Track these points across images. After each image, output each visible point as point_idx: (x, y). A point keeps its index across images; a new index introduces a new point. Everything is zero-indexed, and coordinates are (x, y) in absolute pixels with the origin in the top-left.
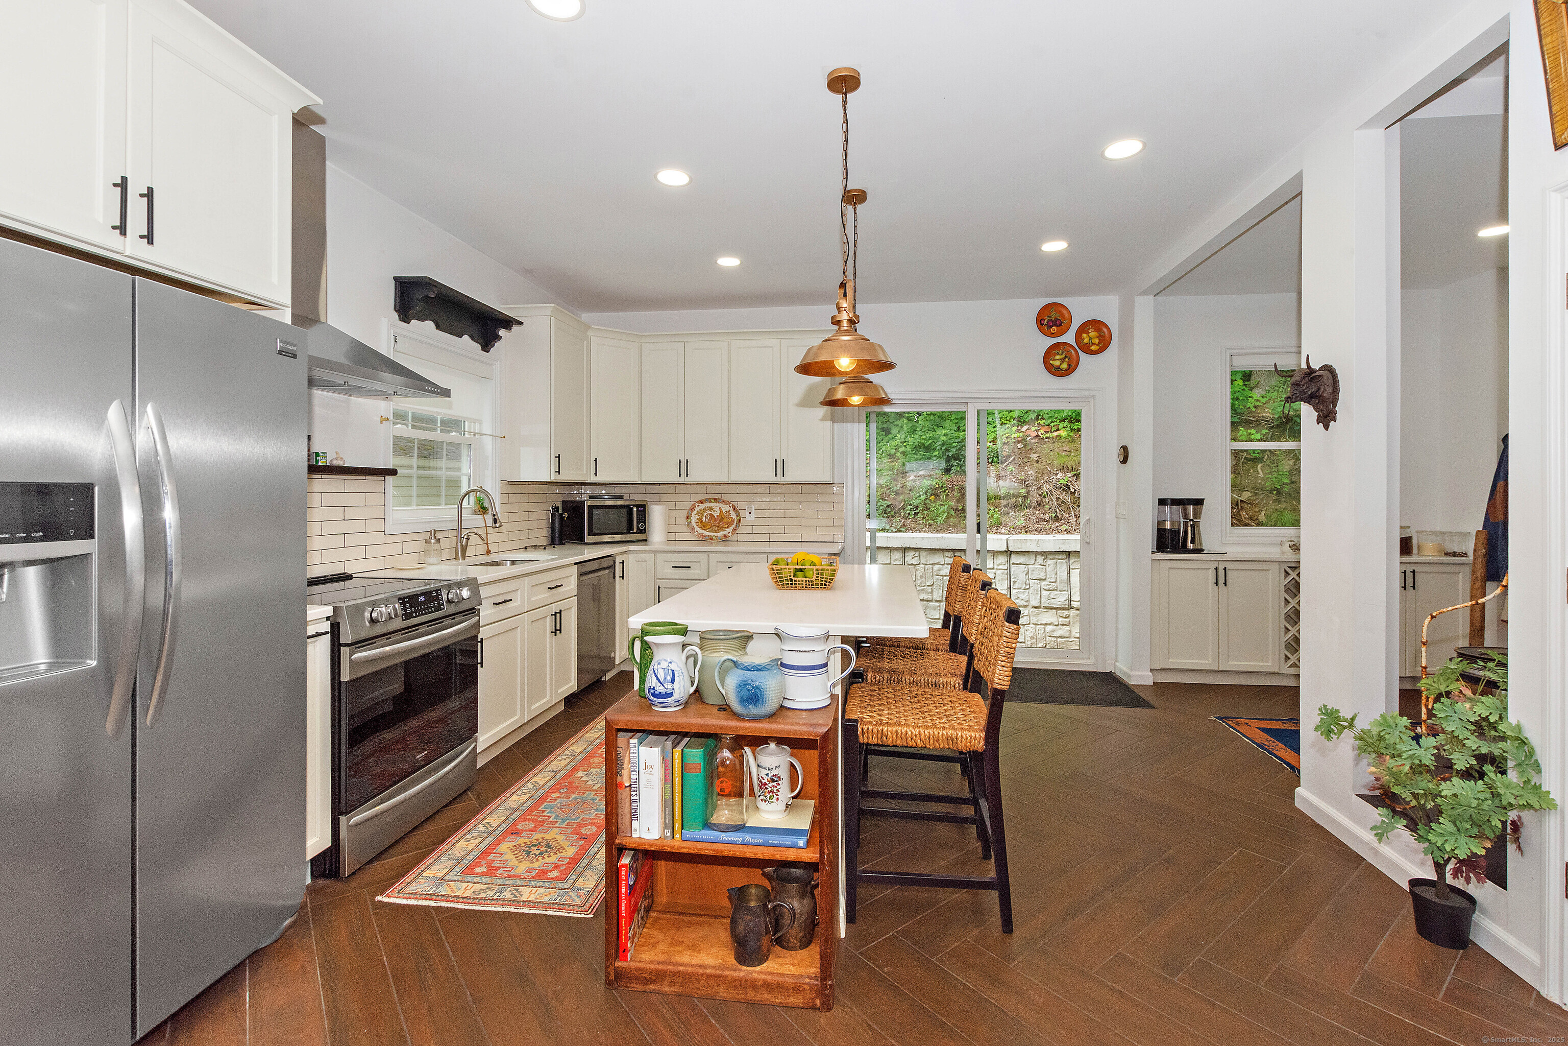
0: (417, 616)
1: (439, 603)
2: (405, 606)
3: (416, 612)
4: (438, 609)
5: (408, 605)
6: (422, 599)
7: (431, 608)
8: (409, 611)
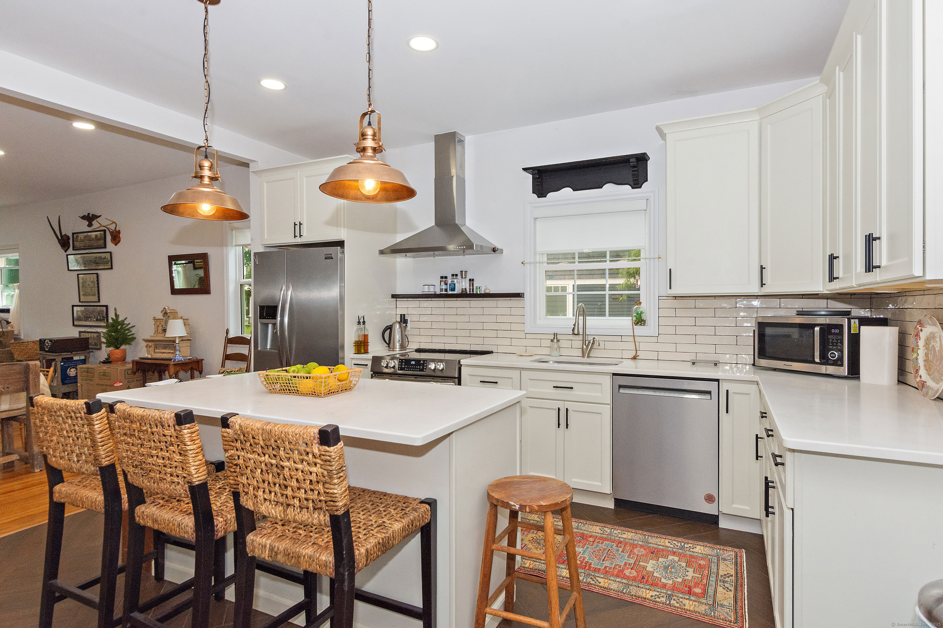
0: (407, 370)
1: (423, 367)
2: (402, 363)
3: (407, 368)
4: (422, 370)
5: (403, 364)
6: (413, 363)
7: (417, 368)
8: (403, 366)
